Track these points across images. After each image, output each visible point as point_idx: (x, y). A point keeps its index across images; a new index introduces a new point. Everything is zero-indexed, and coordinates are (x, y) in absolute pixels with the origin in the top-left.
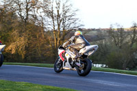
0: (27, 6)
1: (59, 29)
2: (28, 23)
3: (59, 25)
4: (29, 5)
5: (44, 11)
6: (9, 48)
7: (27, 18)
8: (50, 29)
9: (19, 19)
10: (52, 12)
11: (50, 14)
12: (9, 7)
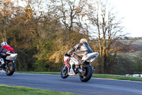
0: (72, 13)
1: (104, 37)
2: (72, 31)
3: (104, 33)
4: (74, 12)
5: (90, 19)
6: (53, 57)
7: (71, 26)
8: (95, 38)
9: (63, 27)
10: (97, 20)
11: (95, 21)
12: (53, 15)
